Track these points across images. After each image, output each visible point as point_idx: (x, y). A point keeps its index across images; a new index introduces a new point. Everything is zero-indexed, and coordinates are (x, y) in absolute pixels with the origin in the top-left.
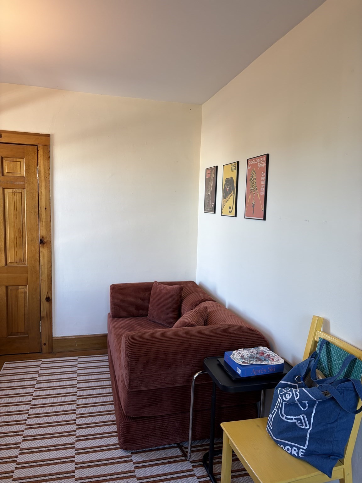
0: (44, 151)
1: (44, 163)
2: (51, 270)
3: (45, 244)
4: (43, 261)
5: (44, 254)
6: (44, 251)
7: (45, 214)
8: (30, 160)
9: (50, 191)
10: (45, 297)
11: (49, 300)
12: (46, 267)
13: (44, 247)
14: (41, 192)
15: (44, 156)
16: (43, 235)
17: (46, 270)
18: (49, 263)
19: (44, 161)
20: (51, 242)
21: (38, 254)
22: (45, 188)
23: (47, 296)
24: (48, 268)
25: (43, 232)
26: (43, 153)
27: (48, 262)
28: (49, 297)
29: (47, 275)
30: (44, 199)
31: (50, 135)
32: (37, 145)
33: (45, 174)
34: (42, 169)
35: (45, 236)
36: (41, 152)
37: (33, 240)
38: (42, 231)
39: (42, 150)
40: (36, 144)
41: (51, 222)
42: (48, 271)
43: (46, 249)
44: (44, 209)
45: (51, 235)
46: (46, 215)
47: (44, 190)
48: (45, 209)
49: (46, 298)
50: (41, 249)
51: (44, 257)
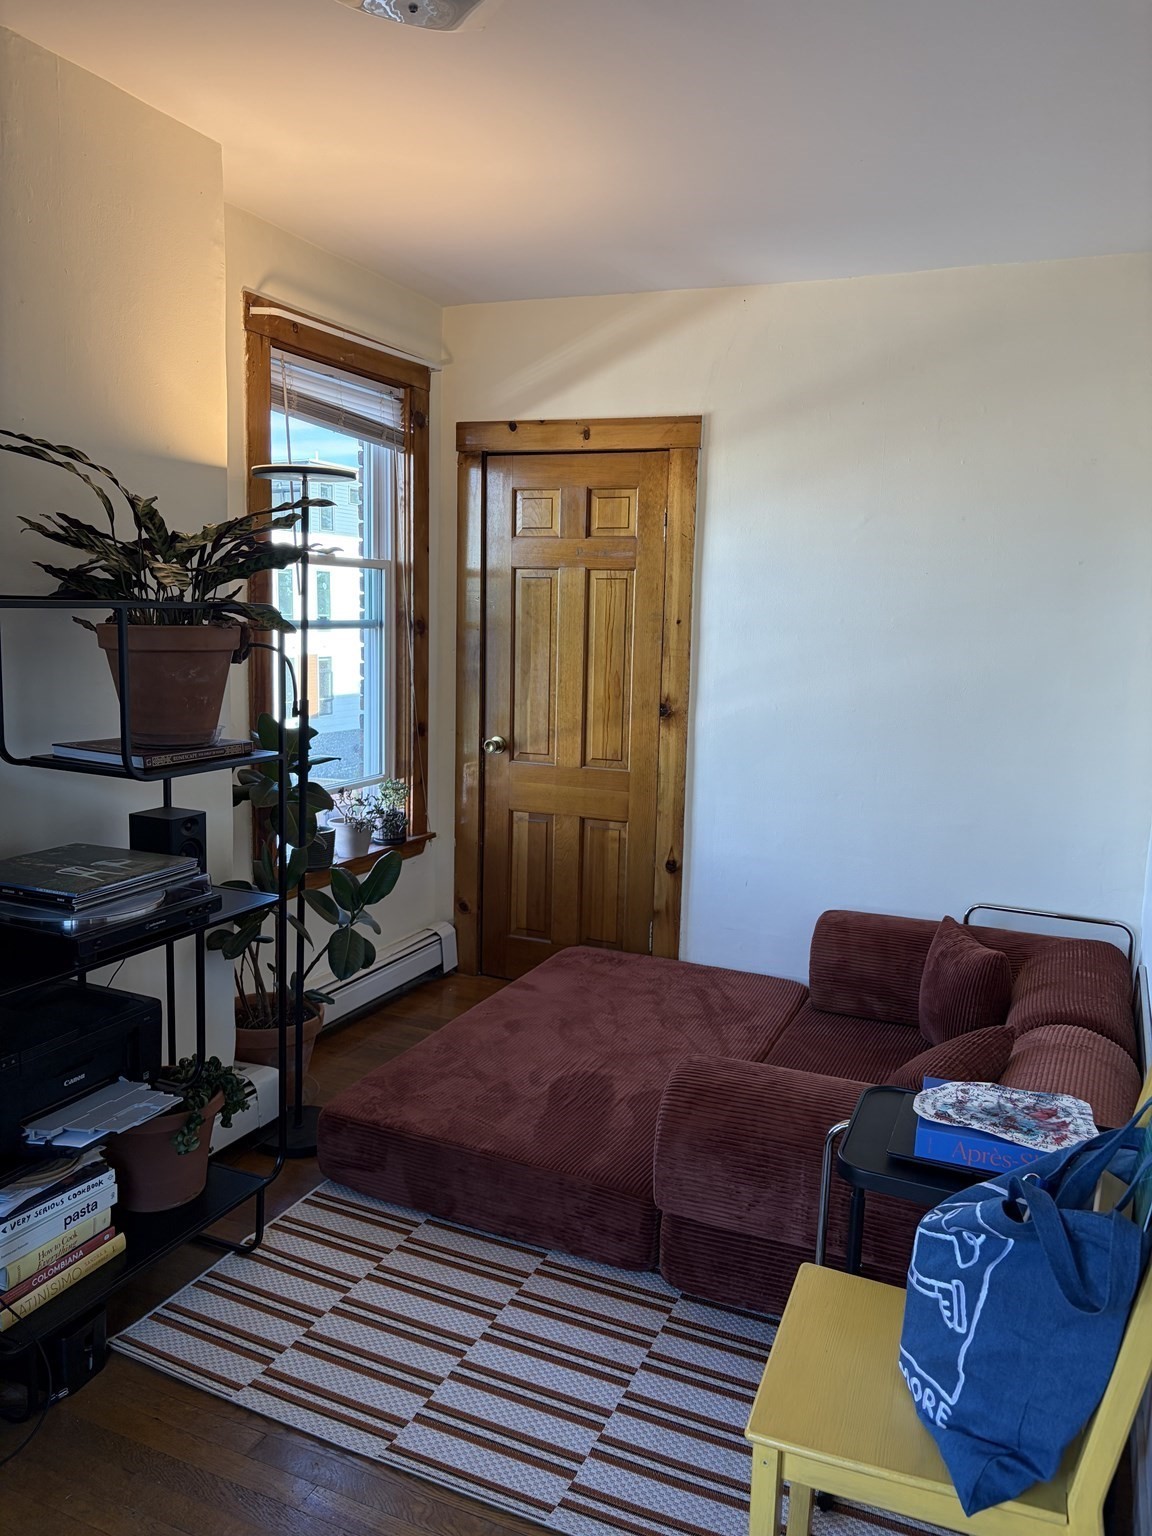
0: (683, 463)
1: (681, 496)
2: (684, 789)
3: (673, 718)
4: (667, 762)
5: (668, 744)
6: (669, 736)
7: (675, 637)
8: (651, 490)
9: (691, 575)
10: (666, 859)
11: (674, 868)
12: (672, 779)
13: (668, 726)
14: (671, 577)
15: (682, 477)
16: (668, 695)
17: (672, 786)
18: (679, 769)
19: (682, 491)
20: (686, 712)
21: (656, 743)
22: (682, 566)
23: (671, 859)
24: (676, 783)
25: (670, 687)
26: (682, 469)
27: (677, 766)
28: (674, 862)
29: (672, 801)
30: (677, 596)
31: (701, 417)
32: (668, 450)
33: (683, 528)
34: (675, 513)
35: (672, 697)
36: (676, 467)
37: (645, 705)
38: (667, 682)
39: (679, 462)
40: (666, 447)
41: (689, 658)
42: (675, 791)
43: (673, 730)
44: (676, 620)
45: (688, 693)
46: (679, 640)
47: (678, 571)
48: (679, 622)
49: (668, 863)
50: (663, 731)
51: (667, 750)
